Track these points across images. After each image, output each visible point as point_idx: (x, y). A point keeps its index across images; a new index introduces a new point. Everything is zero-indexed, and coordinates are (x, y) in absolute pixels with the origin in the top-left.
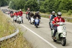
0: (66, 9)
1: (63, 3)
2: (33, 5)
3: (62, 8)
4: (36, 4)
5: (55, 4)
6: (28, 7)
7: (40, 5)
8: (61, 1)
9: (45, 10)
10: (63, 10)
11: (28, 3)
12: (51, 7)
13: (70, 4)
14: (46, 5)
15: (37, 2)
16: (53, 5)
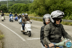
0: (25, 11)
1: (23, 7)
2: (4, 9)
3: (22, 11)
4: (6, 8)
5: (18, 8)
6: (1, 10)
7: (9, 9)
8: (21, 6)
9: (12, 12)
10: (23, 12)
11: (1, 8)
12: (15, 10)
13: (27, 8)
14: (12, 8)
15: (7, 7)
16: (17, 9)
